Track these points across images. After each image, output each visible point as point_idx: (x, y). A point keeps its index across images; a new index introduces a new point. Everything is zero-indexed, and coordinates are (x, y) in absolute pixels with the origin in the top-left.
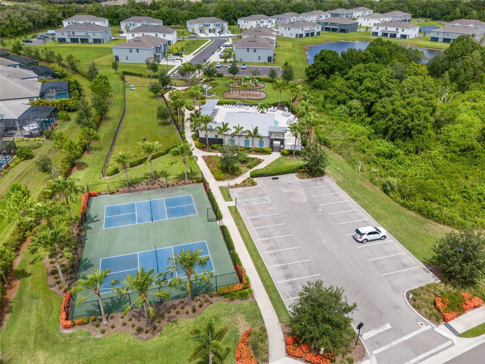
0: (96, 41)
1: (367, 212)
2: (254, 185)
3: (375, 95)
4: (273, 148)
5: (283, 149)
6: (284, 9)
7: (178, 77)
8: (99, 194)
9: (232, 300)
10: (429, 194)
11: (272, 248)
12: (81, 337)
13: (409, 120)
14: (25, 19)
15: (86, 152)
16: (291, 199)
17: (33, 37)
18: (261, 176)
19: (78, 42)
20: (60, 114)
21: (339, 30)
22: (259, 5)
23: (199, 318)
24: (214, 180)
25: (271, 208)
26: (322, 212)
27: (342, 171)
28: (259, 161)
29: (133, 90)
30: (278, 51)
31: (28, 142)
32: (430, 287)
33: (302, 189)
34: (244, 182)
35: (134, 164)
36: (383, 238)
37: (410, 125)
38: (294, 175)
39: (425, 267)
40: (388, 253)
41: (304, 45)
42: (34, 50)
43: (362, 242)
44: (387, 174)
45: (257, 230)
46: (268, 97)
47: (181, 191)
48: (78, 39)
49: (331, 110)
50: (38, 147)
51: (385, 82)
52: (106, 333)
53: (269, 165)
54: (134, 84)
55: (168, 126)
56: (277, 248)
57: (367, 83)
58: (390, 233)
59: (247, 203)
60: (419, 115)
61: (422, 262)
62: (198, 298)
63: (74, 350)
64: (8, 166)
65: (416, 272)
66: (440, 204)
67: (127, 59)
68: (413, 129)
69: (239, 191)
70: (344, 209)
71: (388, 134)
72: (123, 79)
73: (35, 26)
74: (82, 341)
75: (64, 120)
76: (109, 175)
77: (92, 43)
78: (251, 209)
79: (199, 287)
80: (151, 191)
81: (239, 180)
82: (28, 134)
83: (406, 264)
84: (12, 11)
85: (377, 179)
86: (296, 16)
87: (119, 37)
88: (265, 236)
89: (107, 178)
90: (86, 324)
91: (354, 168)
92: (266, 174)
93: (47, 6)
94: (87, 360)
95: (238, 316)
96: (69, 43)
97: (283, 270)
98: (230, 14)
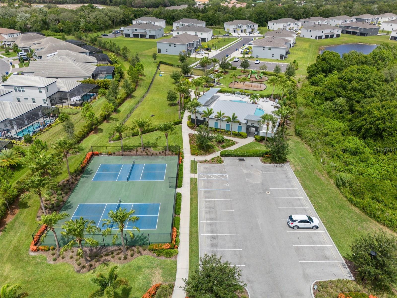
0: (151, 37)
1: (311, 201)
2: (220, 163)
3: (360, 95)
4: (249, 134)
5: (258, 135)
6: (313, 14)
7: (200, 68)
8: (101, 154)
9: (158, 256)
10: (378, 194)
11: (211, 219)
12: (39, 261)
13: (380, 122)
14: (107, 18)
15: (106, 121)
16: (247, 179)
17: (110, 32)
18: (229, 156)
19: (138, 37)
20: (100, 90)
21: (359, 34)
22: (291, 10)
23: (127, 265)
24: (190, 155)
25: (226, 185)
26: (269, 194)
27: (304, 161)
28: (233, 143)
29: (161, 76)
30: (294, 50)
31: (72, 109)
32: (341, 282)
33: (261, 172)
34: (213, 159)
35: (136, 134)
36: (315, 228)
37: (381, 126)
38: (259, 159)
39: (344, 263)
40: (314, 243)
41: (320, 46)
42: (103, 42)
43: (293, 228)
44: (346, 170)
45: (206, 201)
46: (267, 89)
47: (160, 160)
48: (138, 35)
49: (318, 105)
50: (76, 114)
51: (371, 84)
52: (56, 261)
53: (241, 148)
54: (163, 72)
55: (174, 107)
56: (215, 219)
57: (355, 84)
58: (324, 225)
59: (208, 177)
60: (392, 118)
61: (344, 257)
62: (134, 248)
63: (30, 269)
64: (50, 125)
65: (334, 265)
66: (386, 205)
67: (167, 51)
68: (384, 130)
69: (206, 166)
70: (291, 196)
71: (360, 133)
72: (158, 67)
73: (113, 24)
74: (39, 263)
75: (102, 95)
76: (114, 140)
77: (148, 38)
78: (209, 182)
79: (138, 240)
80: (138, 157)
81: (209, 157)
82: (73, 103)
83: (327, 256)
84: (99, 12)
85: (334, 172)
86: (321, 20)
87: (169, 34)
88: (210, 208)
89: (112, 142)
90: (46, 251)
91: (317, 160)
92: (234, 155)
93: (124, 9)
94: (35, 278)
95: (157, 270)
96: (132, 37)
97: (212, 240)
98: (263, 18)
